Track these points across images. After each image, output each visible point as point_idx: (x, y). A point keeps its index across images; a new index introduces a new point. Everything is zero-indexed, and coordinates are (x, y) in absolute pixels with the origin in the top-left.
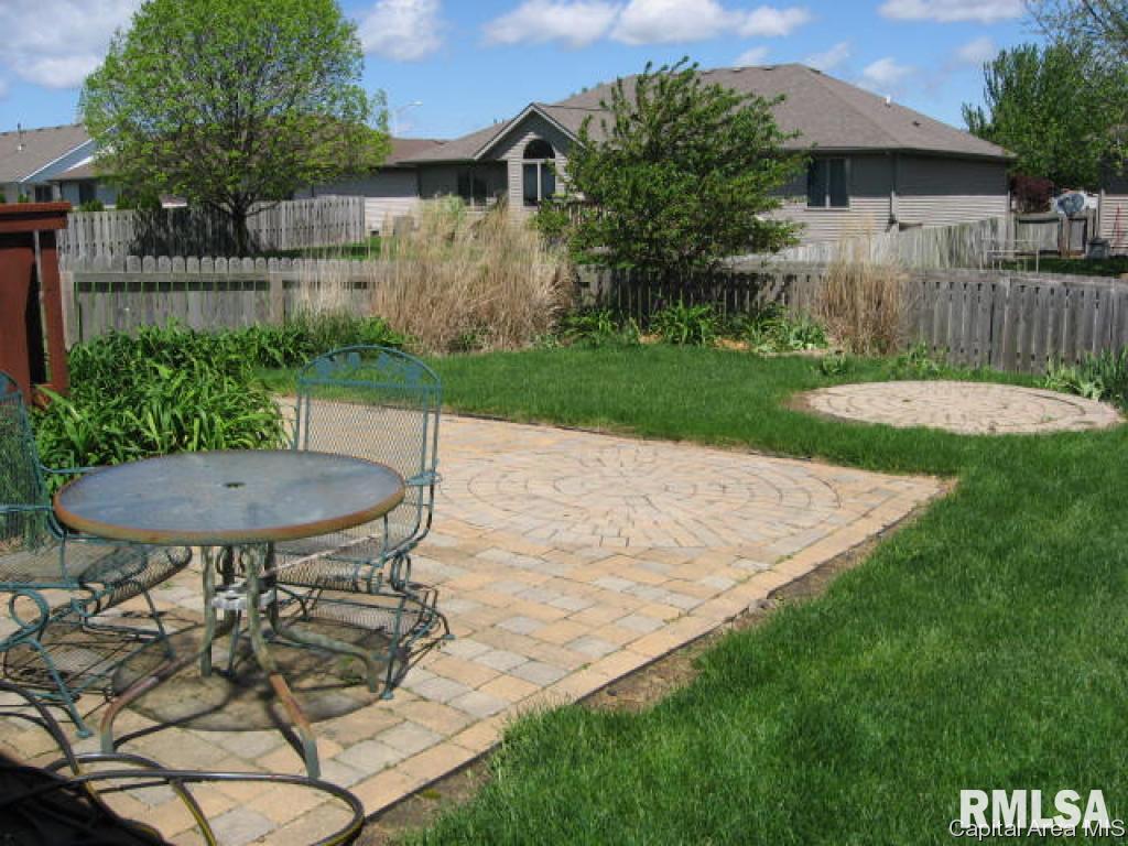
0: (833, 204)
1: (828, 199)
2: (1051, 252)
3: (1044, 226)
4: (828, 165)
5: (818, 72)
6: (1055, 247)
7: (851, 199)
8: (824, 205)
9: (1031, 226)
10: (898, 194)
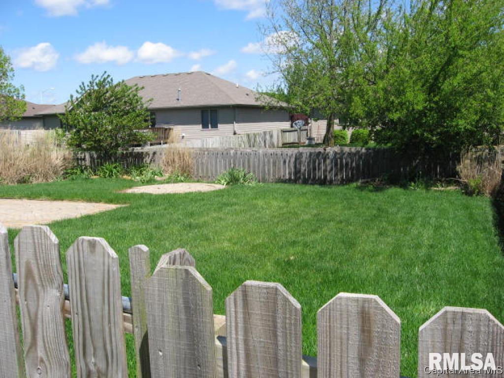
0: (212, 127)
1: (210, 126)
2: (295, 143)
3: (292, 133)
4: (209, 111)
5: (209, 74)
6: (297, 141)
7: (219, 125)
8: (208, 128)
9: (288, 133)
10: (236, 123)
